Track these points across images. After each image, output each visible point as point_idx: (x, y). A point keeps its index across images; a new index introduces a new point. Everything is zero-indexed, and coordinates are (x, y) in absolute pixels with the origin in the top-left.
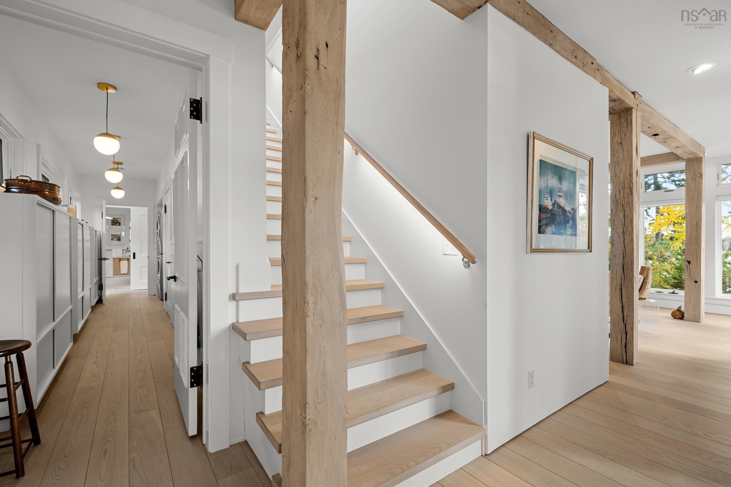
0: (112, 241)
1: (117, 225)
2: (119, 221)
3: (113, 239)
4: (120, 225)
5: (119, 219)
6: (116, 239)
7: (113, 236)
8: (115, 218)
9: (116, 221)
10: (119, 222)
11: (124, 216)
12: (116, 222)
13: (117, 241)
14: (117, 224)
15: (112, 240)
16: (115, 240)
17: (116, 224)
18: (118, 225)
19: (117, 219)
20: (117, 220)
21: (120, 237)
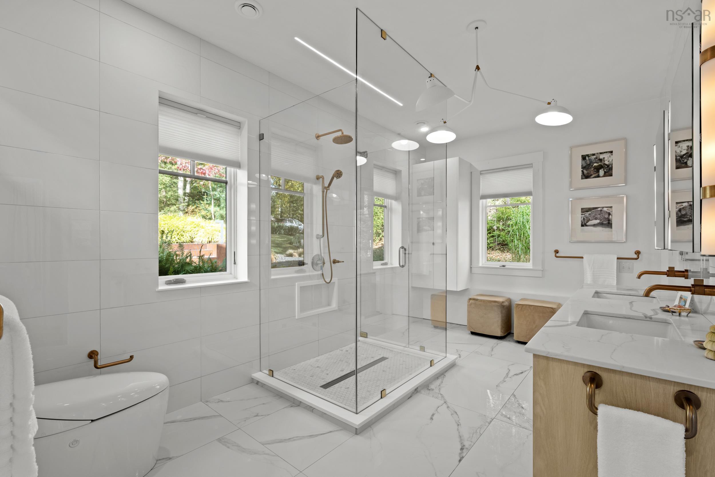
0: (585, 228)
1: (598, 176)
2: (607, 163)
3: (588, 222)
4: (611, 175)
5: (606, 156)
6: (598, 221)
7: (587, 214)
8: (594, 155)
9: (595, 164)
10: (608, 166)
11: (625, 139)
12: (595, 168)
13: (599, 229)
14: (602, 172)
15: (582, 226)
16: (594, 225)
17: (598, 171)
18: (604, 176)
19: (601, 157)
20: (601, 160)
21: (609, 214)
